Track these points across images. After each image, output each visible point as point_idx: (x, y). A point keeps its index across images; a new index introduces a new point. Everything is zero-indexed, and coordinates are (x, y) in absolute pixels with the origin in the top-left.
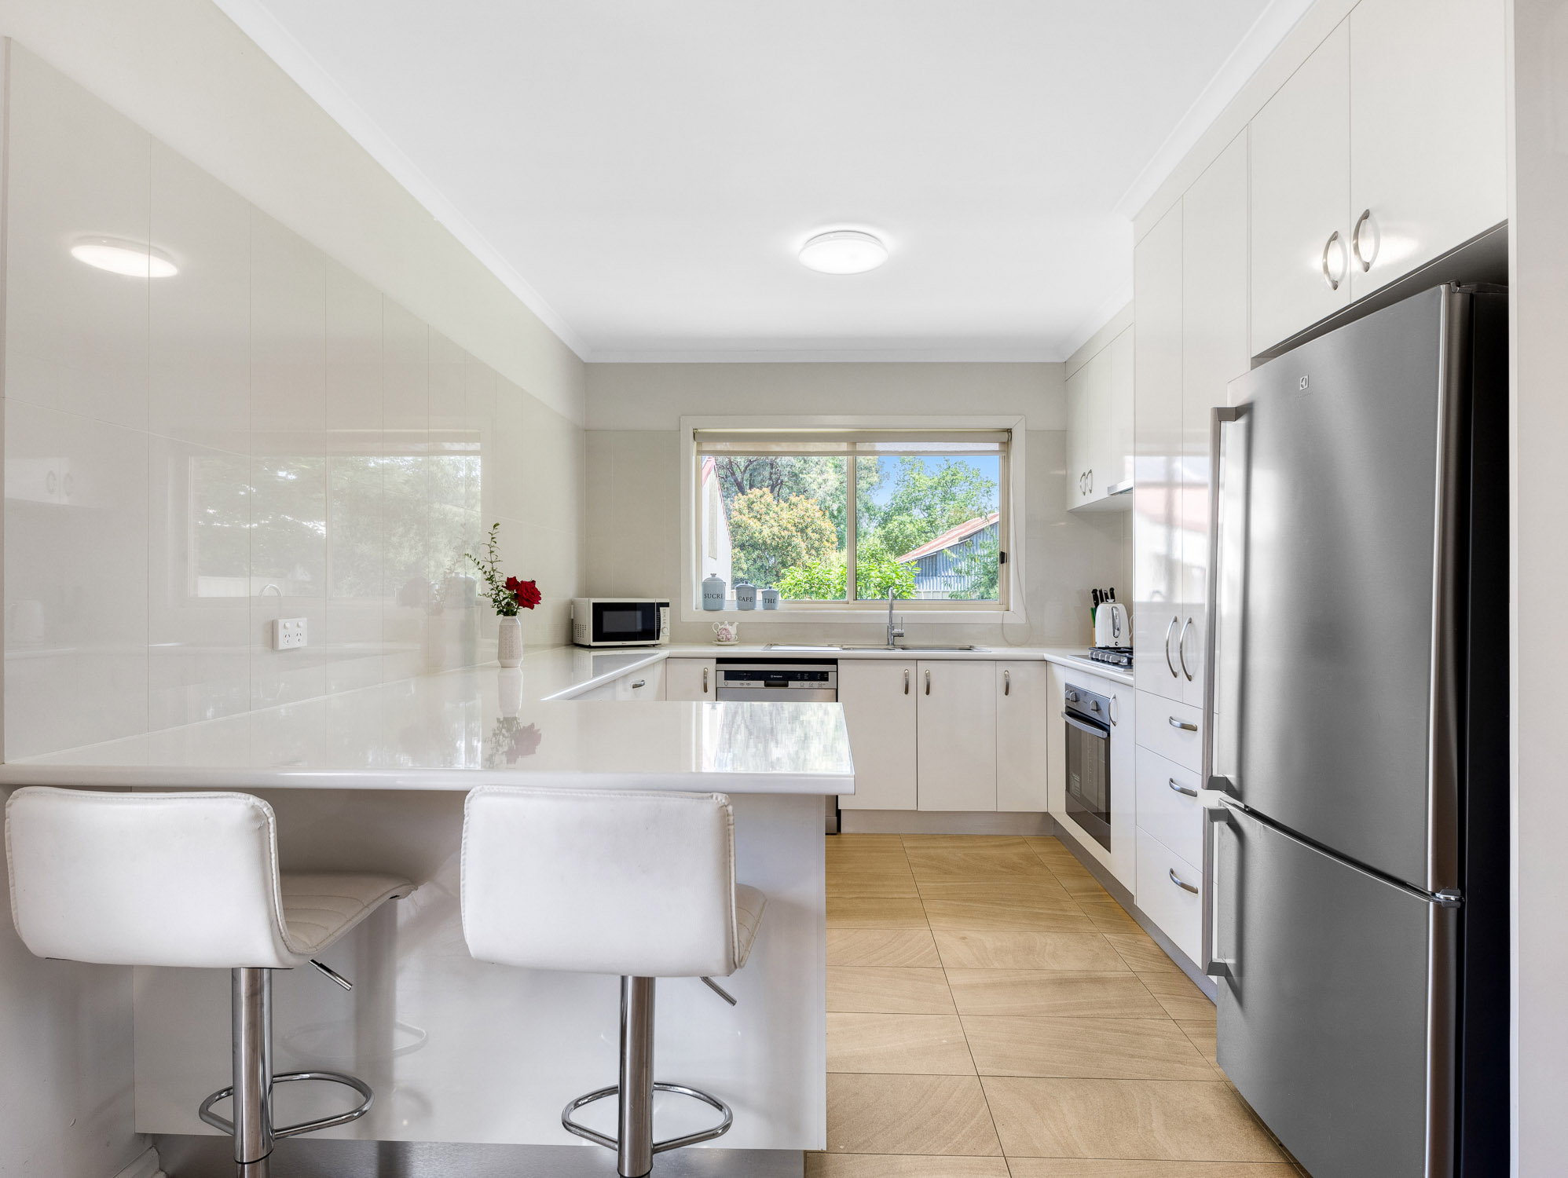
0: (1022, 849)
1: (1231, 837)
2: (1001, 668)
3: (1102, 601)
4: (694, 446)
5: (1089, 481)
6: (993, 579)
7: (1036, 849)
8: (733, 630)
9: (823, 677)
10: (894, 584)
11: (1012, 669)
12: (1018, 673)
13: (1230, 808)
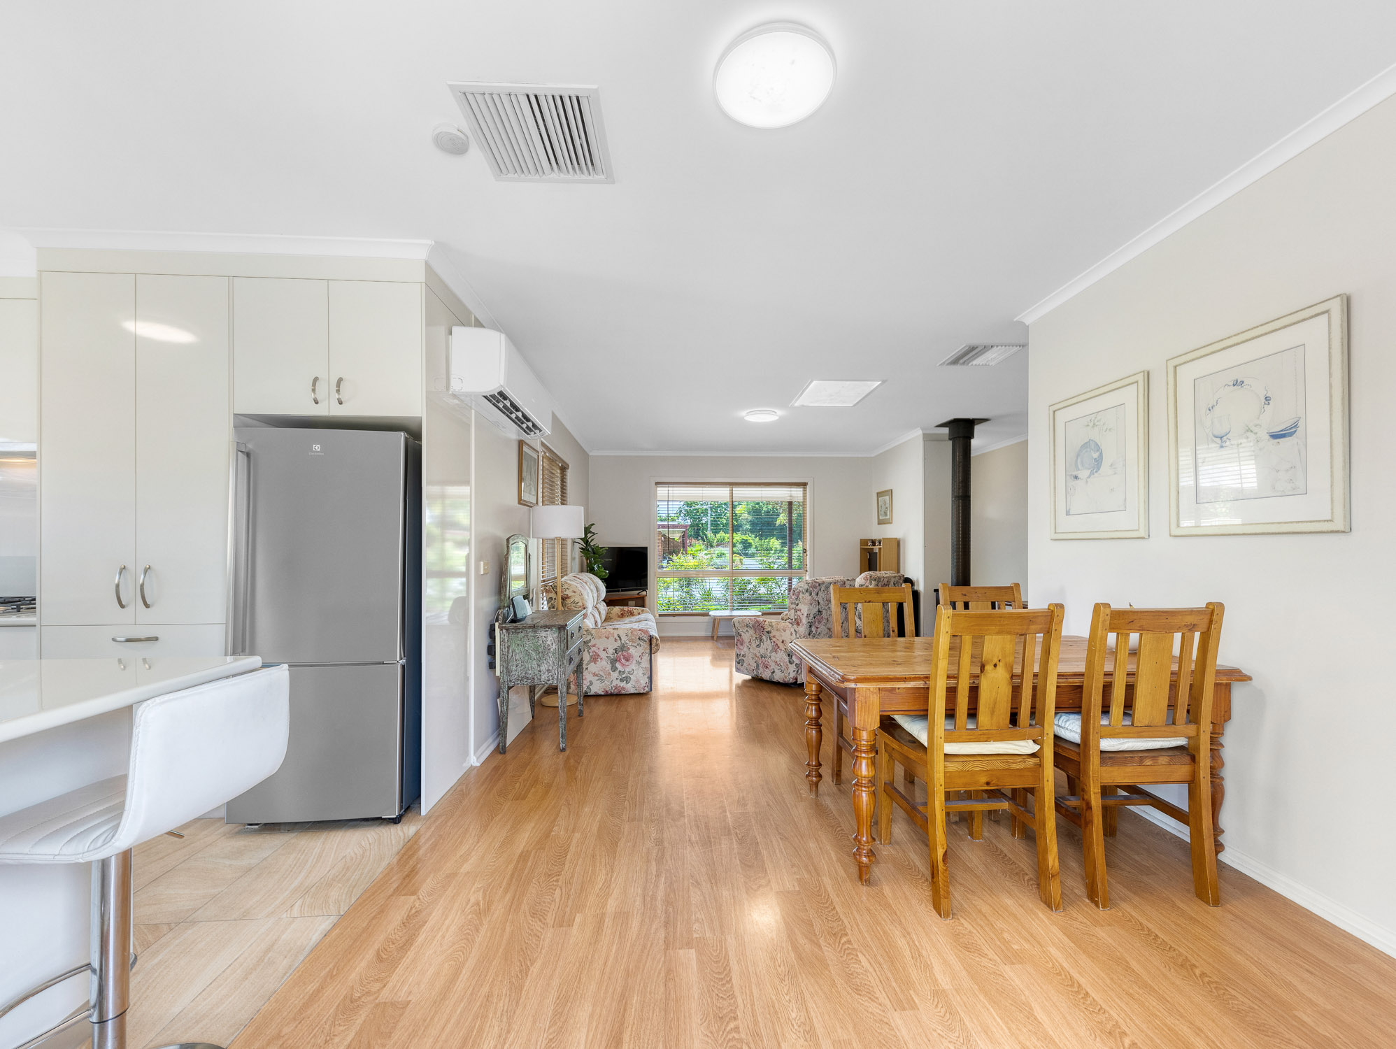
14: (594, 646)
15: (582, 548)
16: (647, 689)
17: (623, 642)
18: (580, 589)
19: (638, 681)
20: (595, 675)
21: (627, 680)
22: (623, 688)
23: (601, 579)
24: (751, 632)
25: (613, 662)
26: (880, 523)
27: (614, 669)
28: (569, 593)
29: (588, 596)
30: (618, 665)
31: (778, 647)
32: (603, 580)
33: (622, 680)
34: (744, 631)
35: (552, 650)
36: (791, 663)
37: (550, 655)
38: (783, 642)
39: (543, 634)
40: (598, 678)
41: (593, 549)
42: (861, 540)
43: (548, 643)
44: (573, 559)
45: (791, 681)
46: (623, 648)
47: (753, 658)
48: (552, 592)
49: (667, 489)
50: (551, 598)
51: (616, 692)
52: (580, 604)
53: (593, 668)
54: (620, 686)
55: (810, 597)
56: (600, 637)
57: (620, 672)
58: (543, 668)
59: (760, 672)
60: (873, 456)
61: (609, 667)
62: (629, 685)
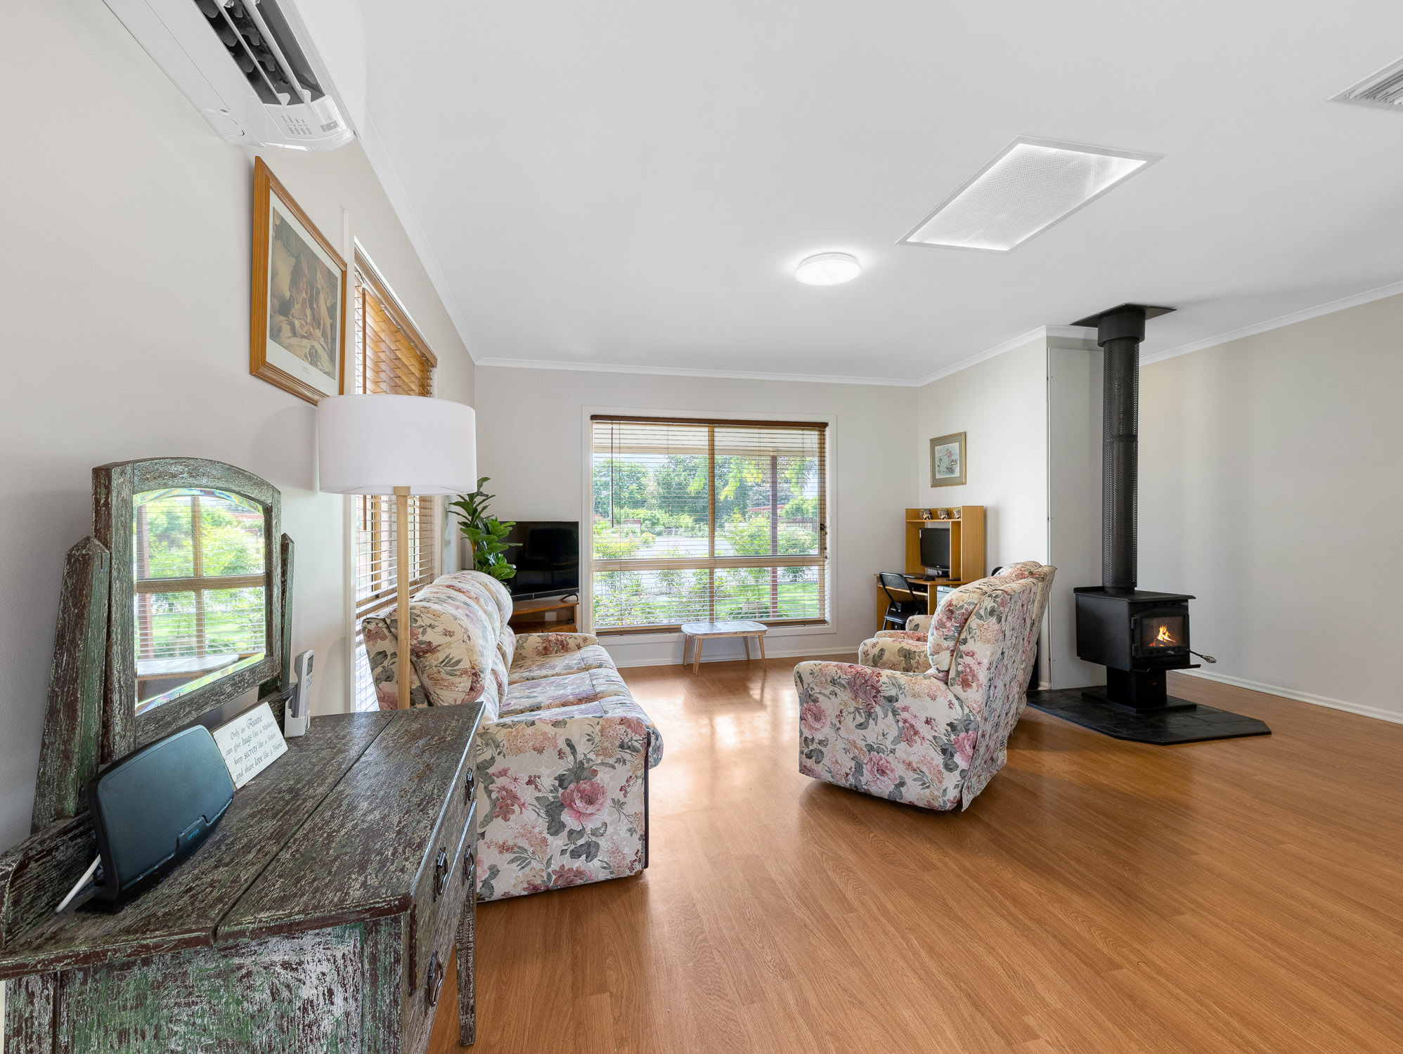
14: (503, 773)
15: (464, 524)
16: (638, 867)
17: (580, 757)
18: (466, 622)
19: (616, 851)
20: (504, 848)
21: (590, 851)
22: (579, 873)
23: (502, 581)
24: (845, 695)
25: (553, 811)
26: (936, 483)
27: (556, 827)
29: (486, 640)
30: (567, 817)
31: (916, 733)
32: (507, 582)
33: (575, 854)
34: (827, 692)
36: (949, 767)
38: (927, 722)
40: (512, 856)
41: (486, 525)
42: (907, 510)
44: (446, 543)
45: (949, 806)
46: (581, 772)
47: (846, 751)
48: (384, 638)
49: (610, 426)
50: (383, 654)
51: (561, 883)
52: (465, 664)
53: (499, 831)
54: (570, 870)
55: (997, 627)
56: (520, 750)
57: (571, 832)
59: (863, 780)
60: (919, 386)
61: (542, 824)
62: (596, 863)
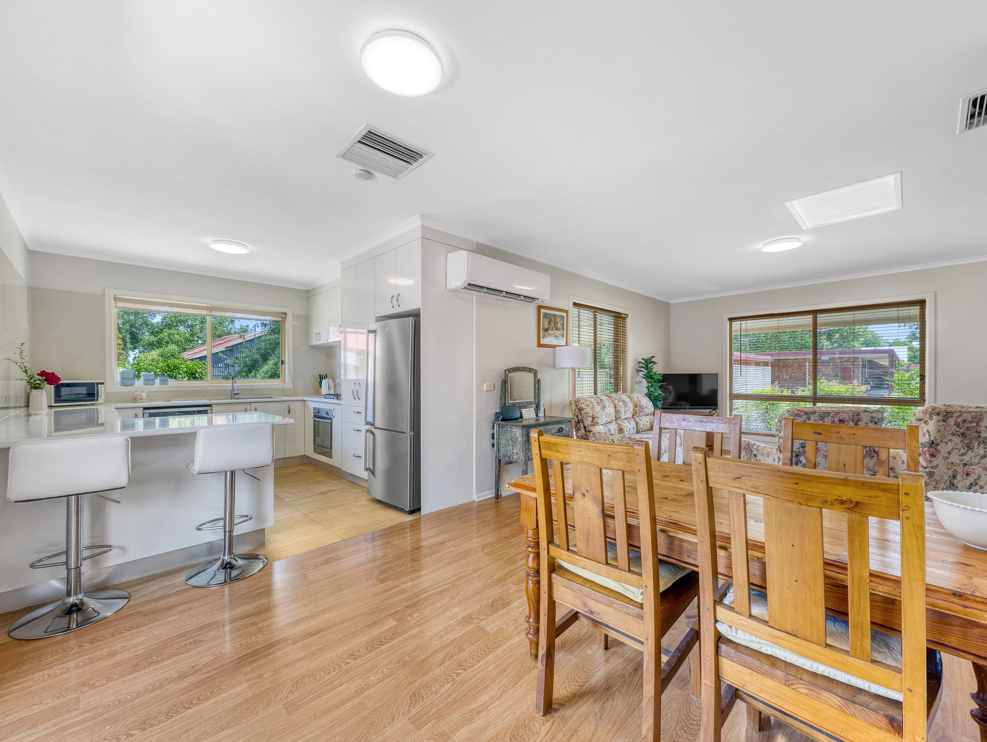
0: (297, 468)
1: (371, 435)
2: (287, 404)
3: (325, 378)
4: (113, 302)
5: (319, 336)
6: (250, 369)
7: (301, 467)
8: (144, 395)
9: (205, 412)
10: (196, 371)
11: (291, 404)
12: (293, 406)
13: (371, 429)
28: (583, 406)
35: (519, 441)
37: (518, 443)
39: (515, 430)
43: (517, 436)
49: (740, 322)
52: (591, 414)
58: (515, 451)
